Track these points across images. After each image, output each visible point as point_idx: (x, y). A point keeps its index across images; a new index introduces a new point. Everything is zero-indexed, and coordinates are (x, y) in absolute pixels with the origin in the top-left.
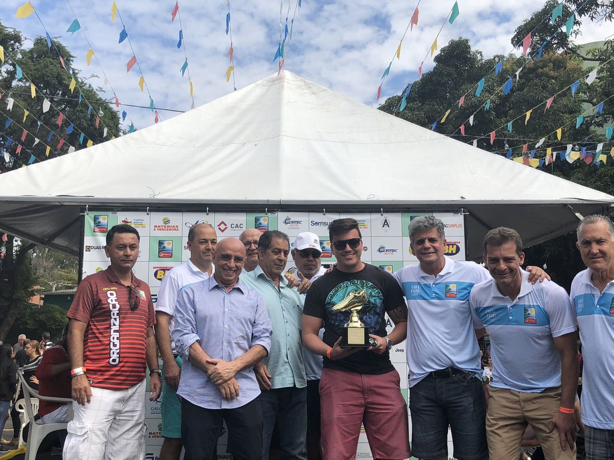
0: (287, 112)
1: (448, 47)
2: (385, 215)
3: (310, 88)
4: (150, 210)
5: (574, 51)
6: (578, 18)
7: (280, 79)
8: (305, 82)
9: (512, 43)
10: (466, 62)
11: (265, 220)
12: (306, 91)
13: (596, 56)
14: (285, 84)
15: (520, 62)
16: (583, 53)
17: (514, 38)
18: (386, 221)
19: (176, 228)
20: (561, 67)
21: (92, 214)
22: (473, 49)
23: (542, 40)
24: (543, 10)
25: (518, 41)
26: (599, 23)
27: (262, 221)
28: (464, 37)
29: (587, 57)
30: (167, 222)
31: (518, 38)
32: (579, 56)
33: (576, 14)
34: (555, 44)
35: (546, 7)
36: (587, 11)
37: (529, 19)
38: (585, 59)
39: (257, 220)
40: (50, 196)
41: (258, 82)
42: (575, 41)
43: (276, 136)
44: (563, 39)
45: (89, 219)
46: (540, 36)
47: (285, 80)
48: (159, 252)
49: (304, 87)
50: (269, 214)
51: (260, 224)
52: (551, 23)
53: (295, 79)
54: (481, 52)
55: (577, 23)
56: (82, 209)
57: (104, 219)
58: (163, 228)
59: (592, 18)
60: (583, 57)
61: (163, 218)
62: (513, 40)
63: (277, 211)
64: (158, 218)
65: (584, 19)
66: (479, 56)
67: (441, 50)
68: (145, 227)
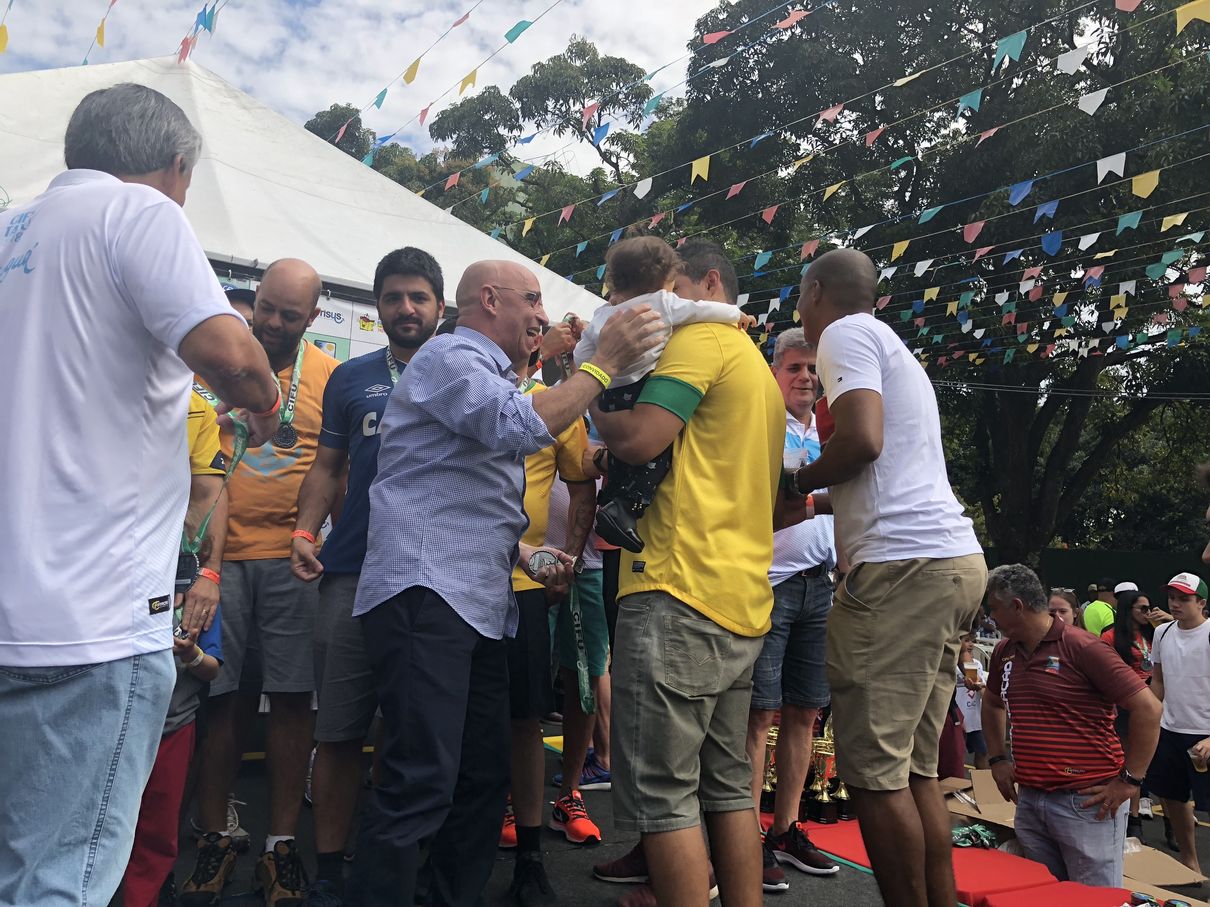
1: (330, 112)
5: (506, 164)
9: (430, 130)
10: (352, 143)
13: (533, 177)
15: (430, 159)
16: (518, 169)
17: (434, 124)
20: (482, 181)
22: (364, 126)
25: (439, 130)
26: (544, 135)
28: (353, 106)
31: (438, 126)
32: (513, 172)
33: (520, 113)
35: (483, 93)
36: (534, 116)
37: (459, 103)
41: (139, 62)
42: (513, 150)
46: (469, 132)
49: (225, 93)
52: (487, 117)
54: (374, 134)
55: (520, 128)
59: (539, 126)
62: (432, 126)
63: (249, 278)
65: (529, 127)
66: (371, 137)
67: (317, 115)
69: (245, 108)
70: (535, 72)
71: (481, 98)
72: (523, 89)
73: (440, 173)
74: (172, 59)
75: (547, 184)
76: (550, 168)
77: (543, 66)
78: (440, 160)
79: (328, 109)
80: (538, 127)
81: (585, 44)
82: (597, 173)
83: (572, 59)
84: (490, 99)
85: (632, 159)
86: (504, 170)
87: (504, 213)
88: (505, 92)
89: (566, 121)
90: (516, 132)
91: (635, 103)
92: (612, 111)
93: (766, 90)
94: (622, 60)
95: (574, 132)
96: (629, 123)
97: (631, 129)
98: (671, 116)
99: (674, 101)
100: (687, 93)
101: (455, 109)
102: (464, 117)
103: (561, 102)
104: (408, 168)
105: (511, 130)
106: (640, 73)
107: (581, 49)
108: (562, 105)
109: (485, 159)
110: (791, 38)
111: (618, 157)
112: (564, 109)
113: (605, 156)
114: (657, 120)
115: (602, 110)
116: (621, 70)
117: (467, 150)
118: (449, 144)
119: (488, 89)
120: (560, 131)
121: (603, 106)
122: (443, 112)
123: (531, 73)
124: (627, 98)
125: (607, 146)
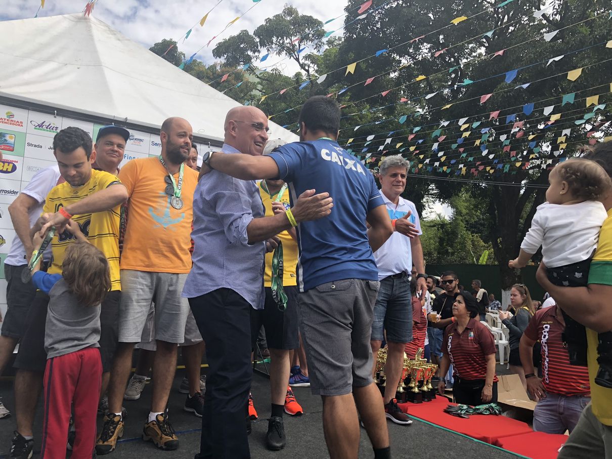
5: (252, 70)
6: (259, 47)
9: (213, 52)
15: (213, 67)
16: (258, 73)
17: (215, 50)
19: (20, 124)
20: (239, 78)
25: (217, 52)
26: (272, 55)
29: (259, 76)
30: (10, 115)
32: (255, 73)
33: (259, 44)
35: (240, 34)
36: (266, 45)
42: (256, 63)
44: (248, 60)
46: (233, 53)
47: (91, 22)
54: (184, 54)
55: (259, 52)
58: (6, 121)
61: (7, 111)
66: (182, 56)
69: (119, 40)
70: (267, 23)
71: (239, 36)
72: (260, 31)
73: (218, 75)
74: (81, 15)
75: (272, 80)
76: (274, 72)
77: (270, 20)
78: (218, 68)
79: (161, 42)
80: (268, 51)
81: (292, 8)
82: (298, 75)
83: (285, 17)
84: (243, 37)
85: (316, 68)
86: (250, 73)
87: (251, 95)
88: (251, 33)
89: (282, 48)
90: (257, 54)
91: (317, 39)
92: (306, 43)
93: (384, 32)
94: (311, 17)
95: (286, 54)
96: (315, 49)
97: (315, 52)
98: (335, 46)
99: (337, 38)
100: (344, 34)
101: (226, 42)
102: (230, 46)
103: (280, 38)
104: (202, 72)
105: (254, 52)
106: (320, 24)
107: (290, 11)
108: (280, 40)
109: (241, 67)
110: (397, 6)
111: (309, 67)
112: (281, 42)
113: (302, 66)
114: (328, 48)
115: (301, 42)
116: (311, 22)
117: (232, 63)
118: (222, 60)
119: (242, 31)
120: (279, 53)
121: (301, 41)
122: (219, 43)
123: (264, 23)
124: (313, 36)
125: (303, 61)
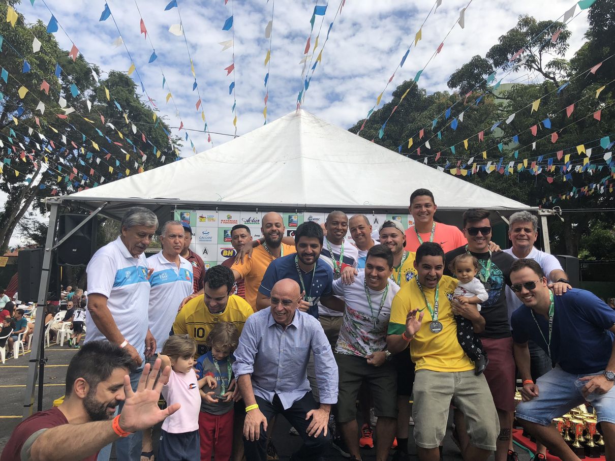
0: (304, 140)
2: (376, 215)
3: (319, 122)
4: (218, 210)
5: (490, 92)
6: (494, 69)
7: (297, 115)
8: (315, 118)
9: (448, 85)
10: (415, 97)
11: (295, 218)
12: (316, 124)
13: (506, 95)
14: (302, 119)
15: (453, 98)
16: (496, 93)
17: (449, 81)
18: (376, 219)
19: (235, 222)
21: (179, 211)
22: (420, 88)
23: (469, 83)
24: (470, 63)
27: (293, 218)
28: (413, 80)
29: (499, 96)
30: (229, 217)
31: (452, 82)
32: (494, 95)
33: (493, 65)
34: (478, 86)
35: (472, 60)
36: (501, 65)
37: (460, 68)
38: (498, 98)
39: (290, 217)
40: (150, 198)
41: (283, 117)
43: (298, 157)
44: (484, 84)
45: (177, 215)
46: (467, 81)
47: (301, 117)
48: (224, 238)
49: (314, 122)
50: (298, 214)
51: (292, 220)
52: (476, 72)
53: (308, 116)
54: (425, 90)
55: (494, 72)
56: (173, 207)
57: (187, 215)
58: (227, 221)
60: (496, 96)
61: (227, 215)
62: (448, 83)
63: (303, 212)
64: (224, 215)
65: (499, 70)
66: (423, 93)
67: (397, 88)
68: (214, 221)
69: (321, 127)
70: (501, 41)
72: (494, 52)
77: (505, 37)
79: (402, 84)
80: (504, 70)
81: (527, 18)
82: (546, 83)
83: (521, 29)
84: (476, 63)
85: (563, 73)
87: (497, 114)
88: (483, 56)
90: (492, 76)
91: (560, 42)
92: (547, 50)
94: (550, 21)
96: (558, 54)
101: (459, 72)
102: (464, 74)
103: (515, 54)
104: (442, 104)
105: (489, 75)
111: (554, 74)
113: (546, 75)
116: (550, 26)
117: (467, 90)
118: (457, 89)
119: (474, 57)
121: (542, 49)
122: (453, 75)
123: (498, 43)
